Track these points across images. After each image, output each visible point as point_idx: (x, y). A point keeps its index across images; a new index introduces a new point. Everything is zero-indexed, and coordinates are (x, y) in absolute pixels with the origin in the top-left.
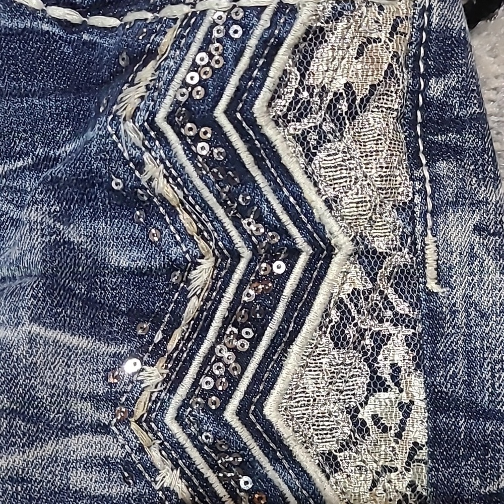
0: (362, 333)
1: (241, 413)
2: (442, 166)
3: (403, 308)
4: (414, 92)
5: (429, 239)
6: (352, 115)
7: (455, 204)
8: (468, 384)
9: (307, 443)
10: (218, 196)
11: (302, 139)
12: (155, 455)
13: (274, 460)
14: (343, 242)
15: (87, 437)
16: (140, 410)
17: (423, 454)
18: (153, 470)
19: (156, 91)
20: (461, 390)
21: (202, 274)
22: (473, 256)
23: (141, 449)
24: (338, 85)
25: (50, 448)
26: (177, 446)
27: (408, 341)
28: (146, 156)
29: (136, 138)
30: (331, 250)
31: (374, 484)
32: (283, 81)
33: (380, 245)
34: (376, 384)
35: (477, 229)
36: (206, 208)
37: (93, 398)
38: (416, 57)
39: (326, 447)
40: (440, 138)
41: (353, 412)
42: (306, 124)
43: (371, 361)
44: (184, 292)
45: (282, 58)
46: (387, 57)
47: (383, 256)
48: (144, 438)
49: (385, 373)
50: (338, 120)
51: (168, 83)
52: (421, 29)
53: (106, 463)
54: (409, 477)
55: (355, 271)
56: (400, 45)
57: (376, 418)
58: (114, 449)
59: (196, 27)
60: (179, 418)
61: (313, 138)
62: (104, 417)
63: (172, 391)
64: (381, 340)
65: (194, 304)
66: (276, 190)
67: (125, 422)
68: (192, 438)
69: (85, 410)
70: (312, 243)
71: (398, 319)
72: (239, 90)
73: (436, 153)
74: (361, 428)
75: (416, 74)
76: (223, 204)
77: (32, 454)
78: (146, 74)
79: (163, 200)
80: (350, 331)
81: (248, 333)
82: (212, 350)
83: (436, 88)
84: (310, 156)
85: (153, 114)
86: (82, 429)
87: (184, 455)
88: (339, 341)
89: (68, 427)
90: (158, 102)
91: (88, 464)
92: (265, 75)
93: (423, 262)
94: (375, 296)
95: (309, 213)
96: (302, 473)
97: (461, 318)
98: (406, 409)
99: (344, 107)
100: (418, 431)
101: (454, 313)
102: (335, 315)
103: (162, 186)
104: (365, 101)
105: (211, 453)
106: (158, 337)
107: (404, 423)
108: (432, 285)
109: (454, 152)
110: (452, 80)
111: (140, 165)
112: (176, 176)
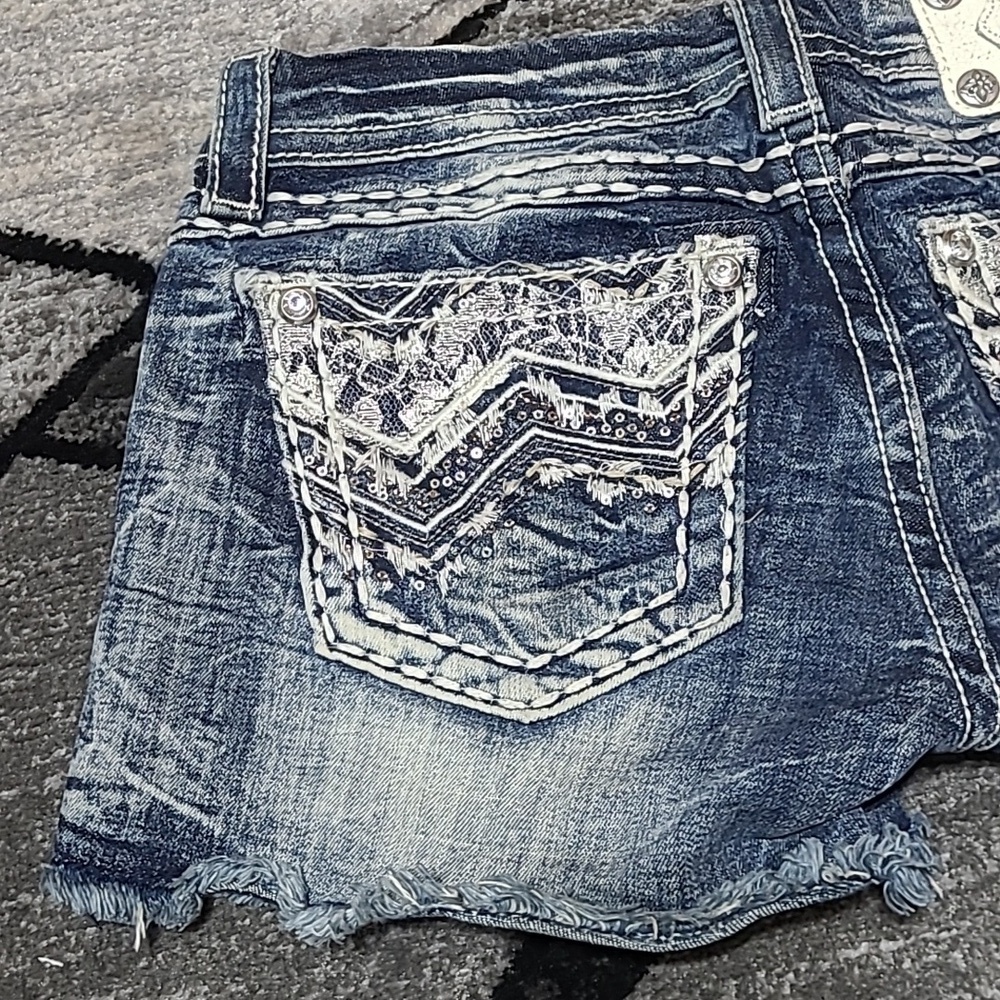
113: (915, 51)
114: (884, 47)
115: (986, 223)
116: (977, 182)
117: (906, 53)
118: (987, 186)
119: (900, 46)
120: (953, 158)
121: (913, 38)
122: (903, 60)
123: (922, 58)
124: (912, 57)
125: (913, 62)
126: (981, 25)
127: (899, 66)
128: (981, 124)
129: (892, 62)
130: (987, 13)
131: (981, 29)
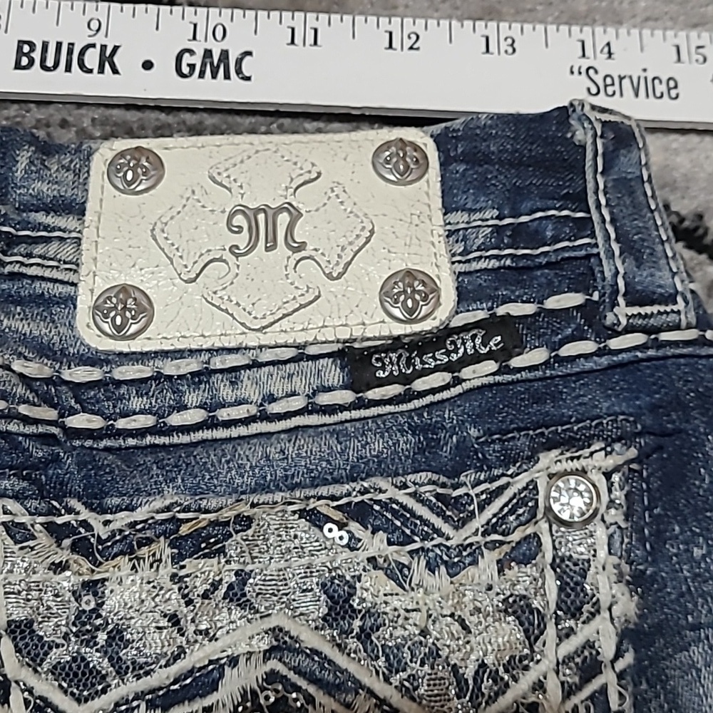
113: (61, 239)
114: (26, 225)
115: (26, 519)
116: (39, 453)
117: (47, 240)
118: (56, 460)
119: (46, 228)
120: (23, 409)
121: (69, 222)
122: (39, 250)
123: (67, 252)
124: (53, 248)
125: (51, 254)
126: (159, 225)
127: (30, 256)
128: (108, 362)
129: (22, 248)
130: (174, 212)
131: (157, 231)
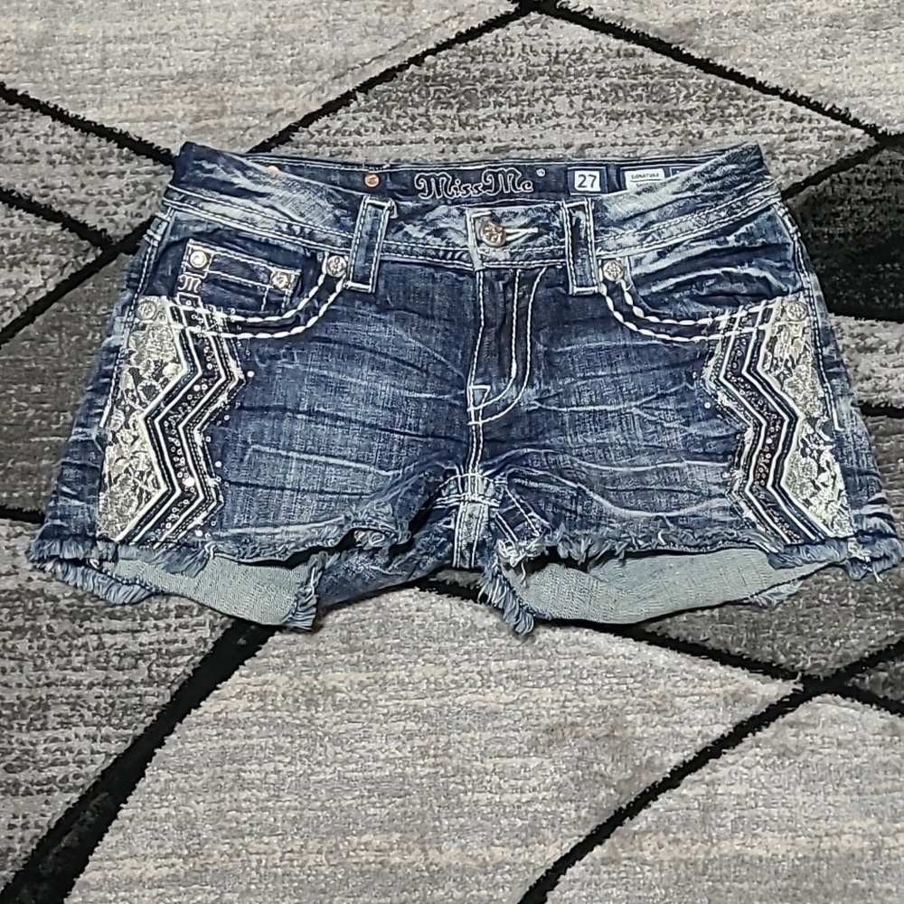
0: (812, 451)
1: (773, 486)
2: (834, 381)
3: (827, 438)
4: (817, 354)
5: (834, 410)
6: (794, 366)
7: (841, 396)
8: (857, 463)
9: (797, 497)
10: (749, 402)
11: (778, 377)
12: (743, 505)
13: (786, 504)
14: (802, 416)
15: (718, 499)
16: (736, 487)
17: (844, 493)
18: (741, 510)
19: (717, 368)
20: (855, 466)
21: (749, 435)
22: (852, 416)
23: (737, 503)
24: (786, 356)
25: (705, 505)
26: (750, 501)
27: (831, 451)
28: (719, 393)
29: (714, 386)
30: (797, 418)
31: (826, 507)
32: (766, 355)
33: (815, 415)
34: (821, 470)
35: (853, 404)
36: (746, 408)
37: (717, 484)
38: (815, 341)
39: (805, 497)
40: (831, 370)
41: (813, 482)
42: (777, 372)
43: (817, 461)
44: (743, 442)
45: (763, 350)
46: (803, 343)
47: (818, 419)
48: (738, 498)
49: (824, 465)
50: (789, 369)
51: (722, 364)
52: (814, 330)
53: (724, 509)
54: (839, 502)
55: (807, 426)
56: (808, 338)
57: (823, 484)
58: (727, 503)
59: (728, 343)
60: (751, 490)
61: (782, 376)
62: (722, 491)
63: (747, 479)
64: (820, 452)
65: (747, 448)
66: (773, 397)
67: (730, 492)
68: (756, 497)
69: (715, 489)
70: (790, 417)
71: (826, 443)
72: (751, 362)
73: (830, 376)
74: (817, 488)
75: (816, 347)
76: (752, 406)
77: (699, 507)
78: (712, 362)
79: (728, 408)
80: (808, 450)
81: (768, 456)
82: (756, 464)
83: (826, 351)
84: (782, 384)
85: (718, 376)
86: (715, 497)
87: (753, 505)
88: (804, 454)
89: (710, 497)
90: (719, 372)
91: (718, 509)
92: (758, 355)
93: (832, 420)
94: (816, 436)
95: (788, 406)
96: (797, 508)
97: (850, 439)
98: (834, 477)
99: (790, 364)
100: (840, 485)
101: (848, 438)
102: (801, 445)
103: (727, 403)
104: (798, 361)
105: (763, 502)
106: (737, 459)
107: (834, 484)
108: (837, 428)
109: (837, 375)
110: (832, 347)
111: (716, 397)
112: (731, 397)
